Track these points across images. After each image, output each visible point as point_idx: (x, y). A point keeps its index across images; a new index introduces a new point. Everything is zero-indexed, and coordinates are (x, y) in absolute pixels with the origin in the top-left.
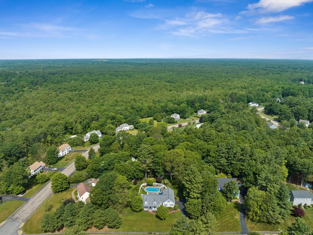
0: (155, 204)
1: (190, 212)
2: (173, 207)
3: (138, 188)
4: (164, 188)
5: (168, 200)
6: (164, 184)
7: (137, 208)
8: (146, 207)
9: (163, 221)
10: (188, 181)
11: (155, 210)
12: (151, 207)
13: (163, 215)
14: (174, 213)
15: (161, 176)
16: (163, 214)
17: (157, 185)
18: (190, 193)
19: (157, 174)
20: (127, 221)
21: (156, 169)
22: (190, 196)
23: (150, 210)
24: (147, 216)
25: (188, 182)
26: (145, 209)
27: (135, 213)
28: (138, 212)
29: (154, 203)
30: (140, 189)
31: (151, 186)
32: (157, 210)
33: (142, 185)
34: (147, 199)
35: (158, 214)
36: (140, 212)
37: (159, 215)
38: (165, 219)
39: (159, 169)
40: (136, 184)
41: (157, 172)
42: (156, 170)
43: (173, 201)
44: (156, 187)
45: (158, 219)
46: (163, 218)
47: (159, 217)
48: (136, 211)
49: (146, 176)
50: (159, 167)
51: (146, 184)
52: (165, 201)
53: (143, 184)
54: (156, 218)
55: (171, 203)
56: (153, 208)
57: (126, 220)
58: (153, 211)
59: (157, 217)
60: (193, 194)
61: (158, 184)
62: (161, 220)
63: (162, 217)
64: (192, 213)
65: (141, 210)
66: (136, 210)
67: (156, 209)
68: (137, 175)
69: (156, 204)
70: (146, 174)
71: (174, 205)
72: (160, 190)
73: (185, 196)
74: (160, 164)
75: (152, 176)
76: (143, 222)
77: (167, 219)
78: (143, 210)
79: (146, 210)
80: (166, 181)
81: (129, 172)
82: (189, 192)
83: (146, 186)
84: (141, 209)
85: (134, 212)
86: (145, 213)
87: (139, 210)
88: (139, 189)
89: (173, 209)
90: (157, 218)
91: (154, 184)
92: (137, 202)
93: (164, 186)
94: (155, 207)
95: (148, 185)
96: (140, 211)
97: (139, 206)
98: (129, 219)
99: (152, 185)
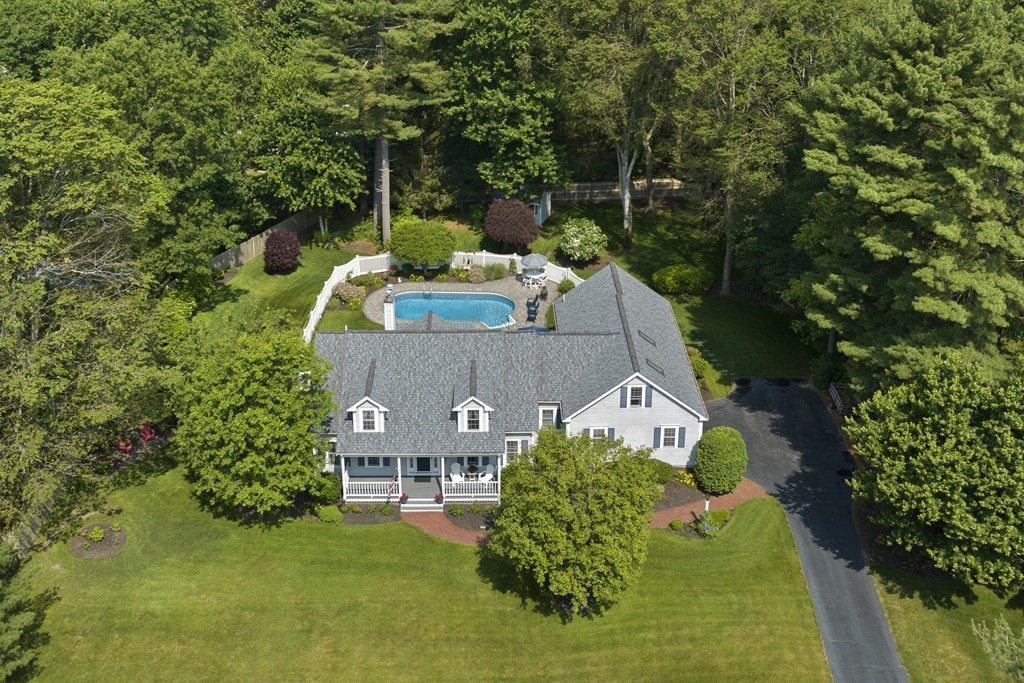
0: (474, 423)
1: (932, 512)
2: (677, 457)
3: (302, 300)
4: (565, 288)
5: (633, 382)
6: (562, 258)
7: (249, 478)
8: (365, 466)
9: (579, 626)
10: (882, 136)
11: (470, 498)
12: (424, 463)
13: (584, 558)
14: (705, 526)
15: (536, 184)
16: (583, 537)
17: (494, 274)
18: (926, 275)
19: (485, 169)
20: (117, 637)
21: (484, 116)
22: (925, 304)
23: (420, 504)
24: (372, 568)
25: (881, 153)
26: (356, 491)
27: (235, 534)
28: (272, 518)
29: (463, 411)
30: (323, 299)
31: (430, 275)
32: (496, 498)
33: (339, 274)
34: (380, 371)
35: (507, 542)
36: (293, 525)
37: (524, 549)
38: (594, 606)
39: (514, 117)
40: (286, 270)
41: (485, 151)
42: (474, 133)
43: (678, 395)
44: (479, 290)
45: (511, 601)
46: (581, 595)
47: (530, 575)
48: (244, 515)
49: (385, 189)
50: (512, 94)
51: (380, 263)
52: (586, 396)
53: (357, 266)
54: (486, 591)
55: (667, 412)
56: (457, 479)
57: (110, 625)
58: (451, 512)
59: (502, 572)
60: (961, 280)
61: (503, 259)
62: (546, 610)
63: (562, 583)
64: (962, 519)
65: (303, 502)
66: (244, 496)
67: (485, 489)
68: (298, 177)
69: (484, 425)
70: (386, 172)
71: (696, 433)
72: (523, 312)
73: (825, 323)
74: (524, 61)
75: (446, 200)
76: (320, 650)
77: (626, 603)
78: (337, 499)
79: (372, 498)
80: (583, 235)
81: (198, 119)
82: (899, 265)
83: (386, 279)
84: (297, 483)
85: (222, 523)
86: (360, 528)
87: (279, 499)
88: (310, 306)
89: (688, 479)
90: (502, 586)
91: (459, 259)
92: (251, 402)
93: (556, 273)
94: (473, 466)
95: (404, 270)
96: (295, 512)
97: (279, 450)
98: (155, 606)
99: (444, 269)
